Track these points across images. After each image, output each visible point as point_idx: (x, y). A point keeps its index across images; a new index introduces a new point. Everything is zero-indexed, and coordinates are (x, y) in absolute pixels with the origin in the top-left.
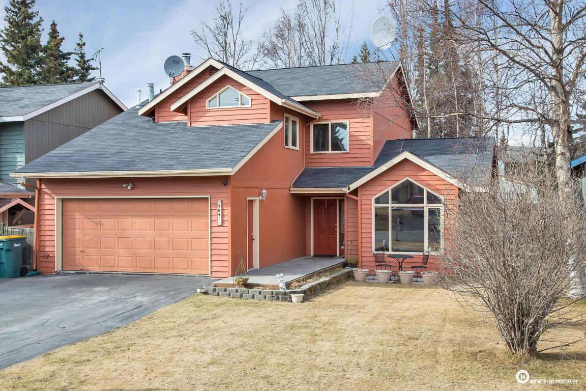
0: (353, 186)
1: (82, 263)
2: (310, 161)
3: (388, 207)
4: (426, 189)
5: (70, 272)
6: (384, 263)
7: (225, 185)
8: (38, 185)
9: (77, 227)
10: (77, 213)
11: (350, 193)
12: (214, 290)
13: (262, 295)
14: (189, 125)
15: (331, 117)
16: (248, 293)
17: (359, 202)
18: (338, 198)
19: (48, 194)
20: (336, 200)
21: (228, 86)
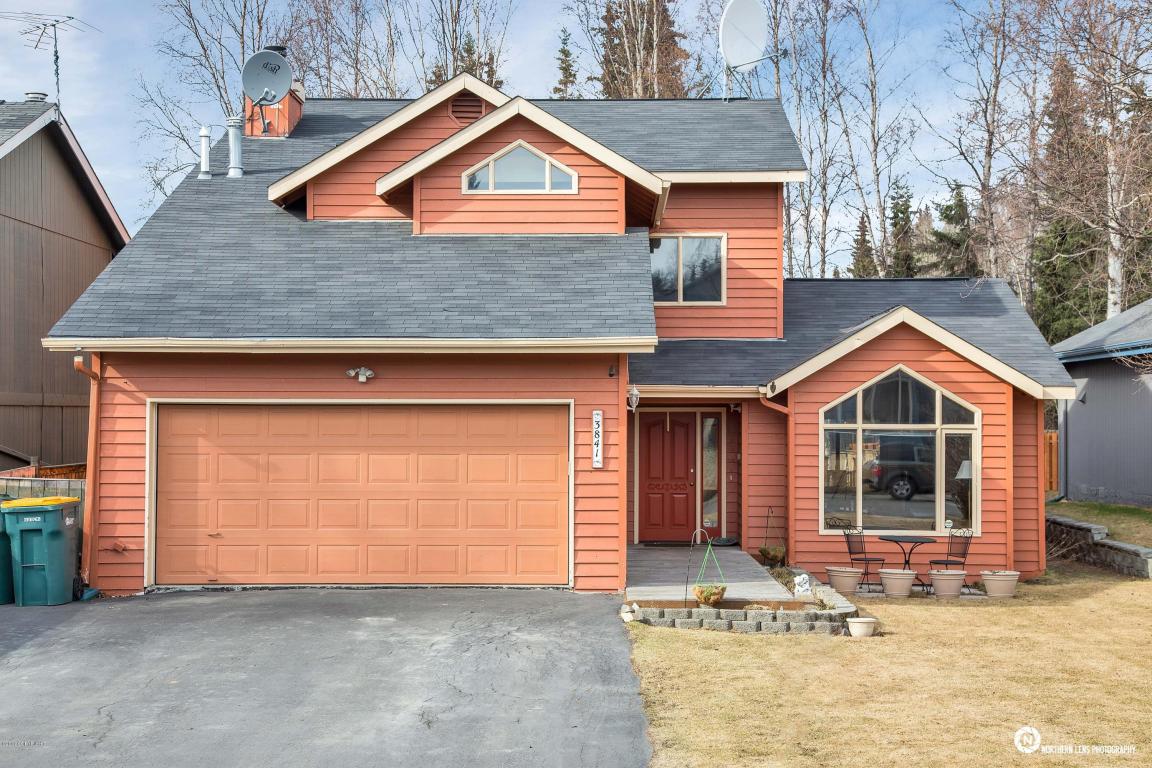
0: (783, 383)
1: (214, 565)
3: (855, 431)
4: (939, 392)
5: (187, 588)
6: (862, 556)
7: (611, 375)
8: (96, 368)
9: (201, 475)
10: (201, 442)
12: (662, 615)
13: (780, 623)
14: (416, 231)
15: (685, 223)
16: (746, 619)
17: (791, 420)
18: (699, 410)
19: (124, 391)
20: (695, 413)
21: (520, 141)
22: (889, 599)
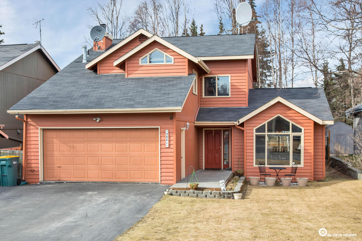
0: (242, 121)
1: (59, 176)
2: (202, 103)
3: (265, 135)
4: (291, 123)
5: (51, 182)
6: (265, 173)
7: (171, 119)
8: (25, 119)
9: (55, 149)
10: (55, 140)
11: (239, 125)
12: (177, 192)
13: (213, 195)
14: (126, 77)
15: (218, 72)
16: (202, 194)
17: (245, 132)
18: (222, 129)
19: (33, 125)
20: (221, 130)
21: (156, 48)
22: (268, 187)
